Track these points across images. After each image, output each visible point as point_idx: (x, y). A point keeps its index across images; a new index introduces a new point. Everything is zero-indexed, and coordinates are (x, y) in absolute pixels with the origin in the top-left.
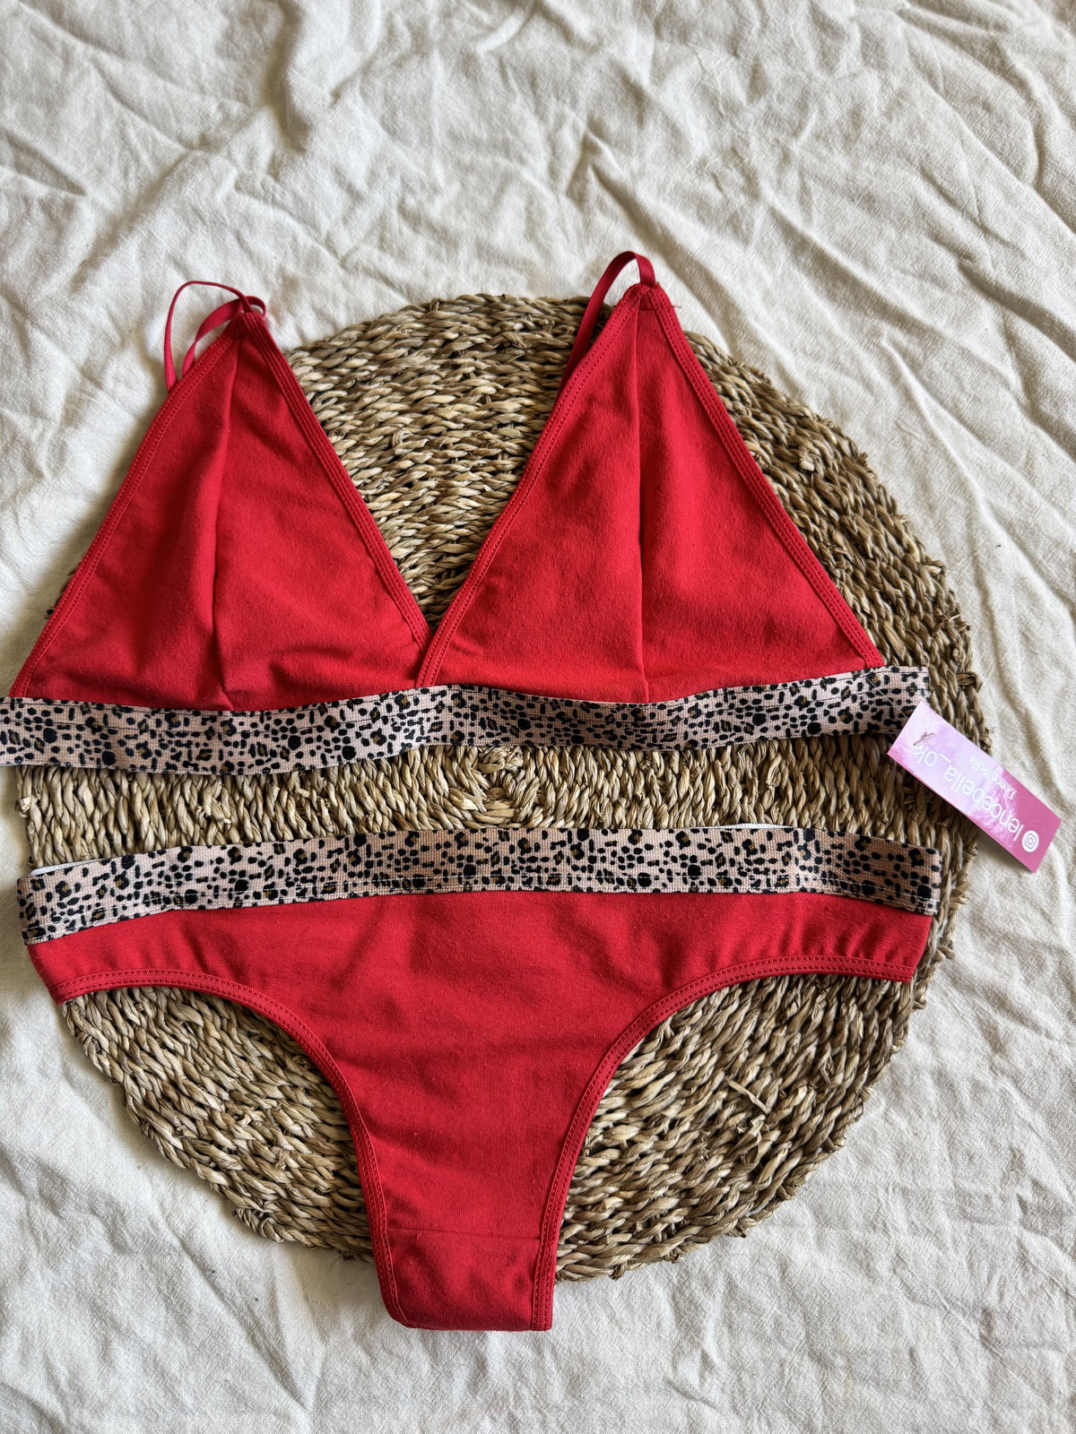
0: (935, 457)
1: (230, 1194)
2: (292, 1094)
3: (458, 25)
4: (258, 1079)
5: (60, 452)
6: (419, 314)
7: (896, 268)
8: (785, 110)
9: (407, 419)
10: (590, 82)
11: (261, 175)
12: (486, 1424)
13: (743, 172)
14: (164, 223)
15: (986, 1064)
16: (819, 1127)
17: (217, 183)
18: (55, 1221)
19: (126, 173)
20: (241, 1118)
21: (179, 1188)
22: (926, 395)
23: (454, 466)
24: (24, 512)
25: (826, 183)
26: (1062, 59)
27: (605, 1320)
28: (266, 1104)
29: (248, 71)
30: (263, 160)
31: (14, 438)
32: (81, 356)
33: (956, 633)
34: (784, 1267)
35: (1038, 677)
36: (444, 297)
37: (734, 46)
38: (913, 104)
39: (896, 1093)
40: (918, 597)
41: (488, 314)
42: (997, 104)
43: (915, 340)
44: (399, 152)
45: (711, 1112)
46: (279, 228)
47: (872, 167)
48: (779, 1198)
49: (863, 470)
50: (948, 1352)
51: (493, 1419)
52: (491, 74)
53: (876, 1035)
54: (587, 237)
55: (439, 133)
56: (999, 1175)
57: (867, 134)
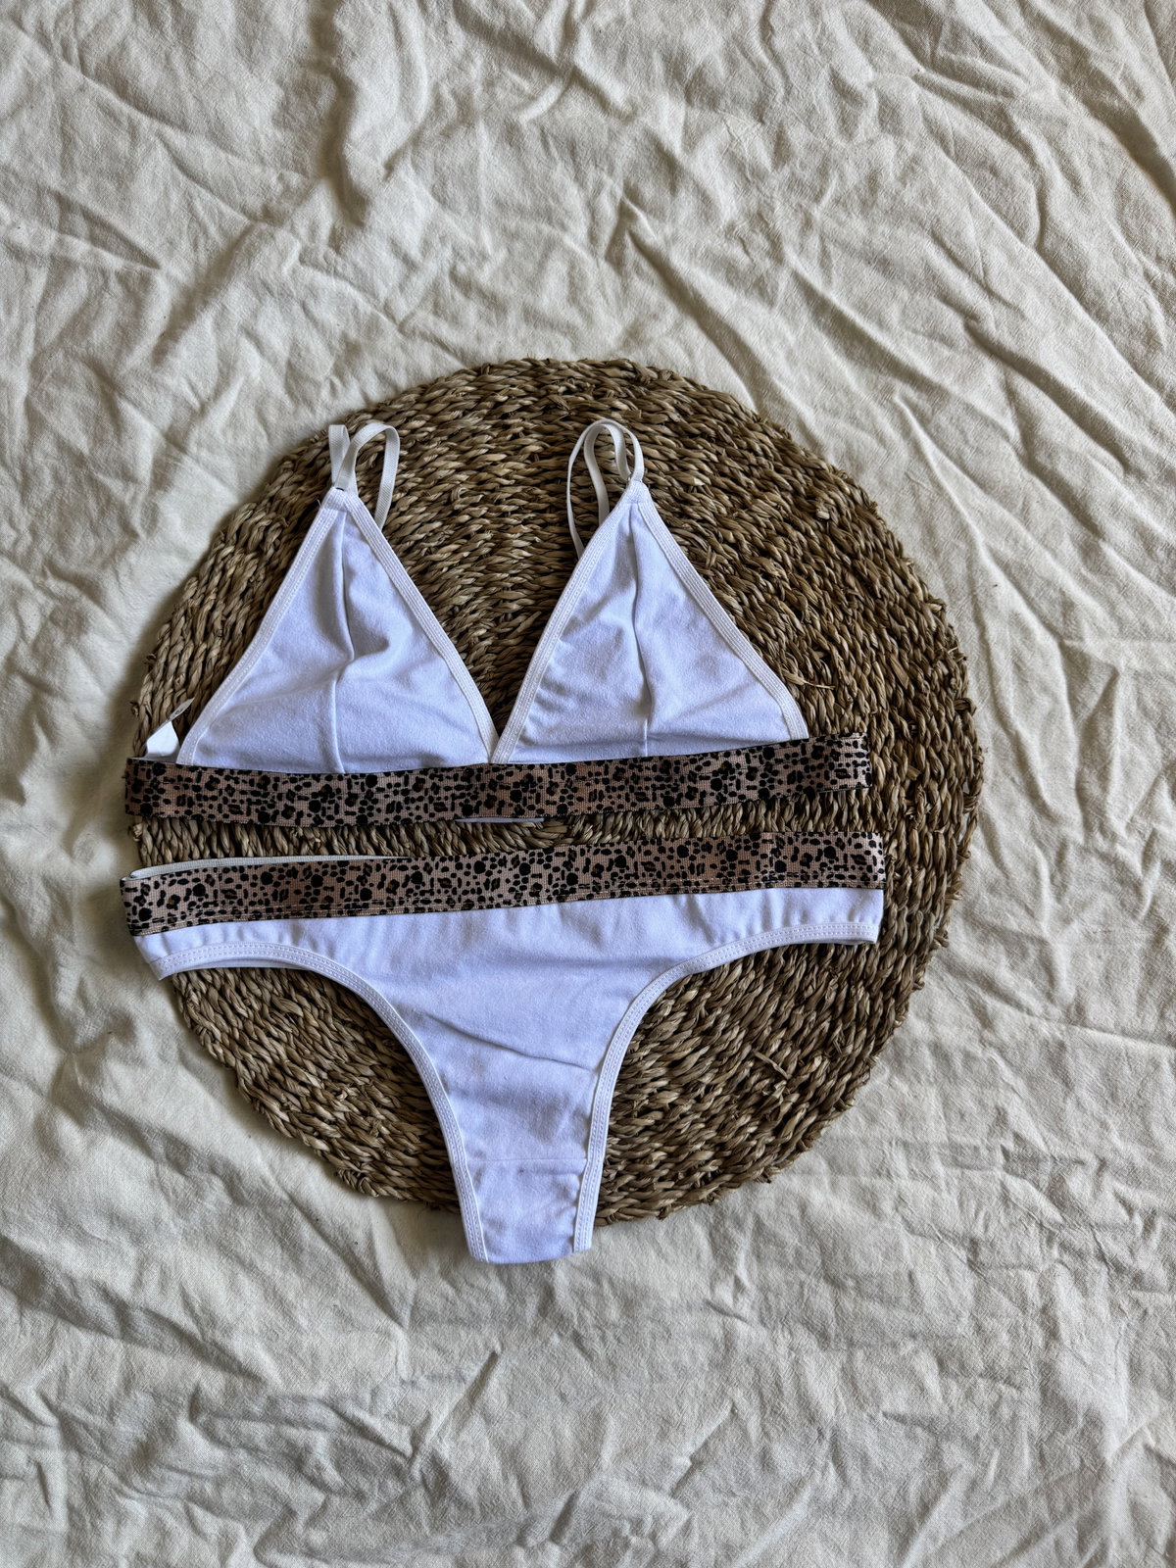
0: (940, 505)
1: (332, 1158)
2: (381, 1071)
3: (500, 94)
4: (352, 1060)
5: (153, 516)
6: (471, 377)
7: (907, 328)
8: (807, 176)
9: (463, 477)
10: (626, 150)
11: (323, 248)
12: (555, 1340)
13: (768, 236)
14: (236, 297)
15: (976, 1037)
16: (833, 1090)
17: (283, 256)
18: (182, 1179)
19: (195, 246)
20: (339, 1093)
21: (285, 1153)
22: (934, 447)
23: (508, 520)
24: (123, 570)
25: (845, 247)
26: (1064, 124)
27: (653, 1253)
28: (360, 1082)
29: (305, 142)
30: (324, 233)
31: (108, 501)
32: (165, 421)
33: (954, 664)
34: (803, 1208)
35: (1028, 702)
36: (494, 361)
37: (759, 112)
38: (926, 170)
39: (899, 1063)
40: (920, 632)
41: (535, 377)
42: (1005, 169)
43: (925, 396)
44: (448, 220)
45: (740, 1079)
46: (340, 296)
47: (887, 231)
48: (799, 1150)
49: (874, 518)
50: (941, 1274)
51: (560, 1335)
52: (533, 143)
53: (881, 1012)
54: (625, 301)
55: (486, 201)
56: (986, 1129)
57: (883, 200)
